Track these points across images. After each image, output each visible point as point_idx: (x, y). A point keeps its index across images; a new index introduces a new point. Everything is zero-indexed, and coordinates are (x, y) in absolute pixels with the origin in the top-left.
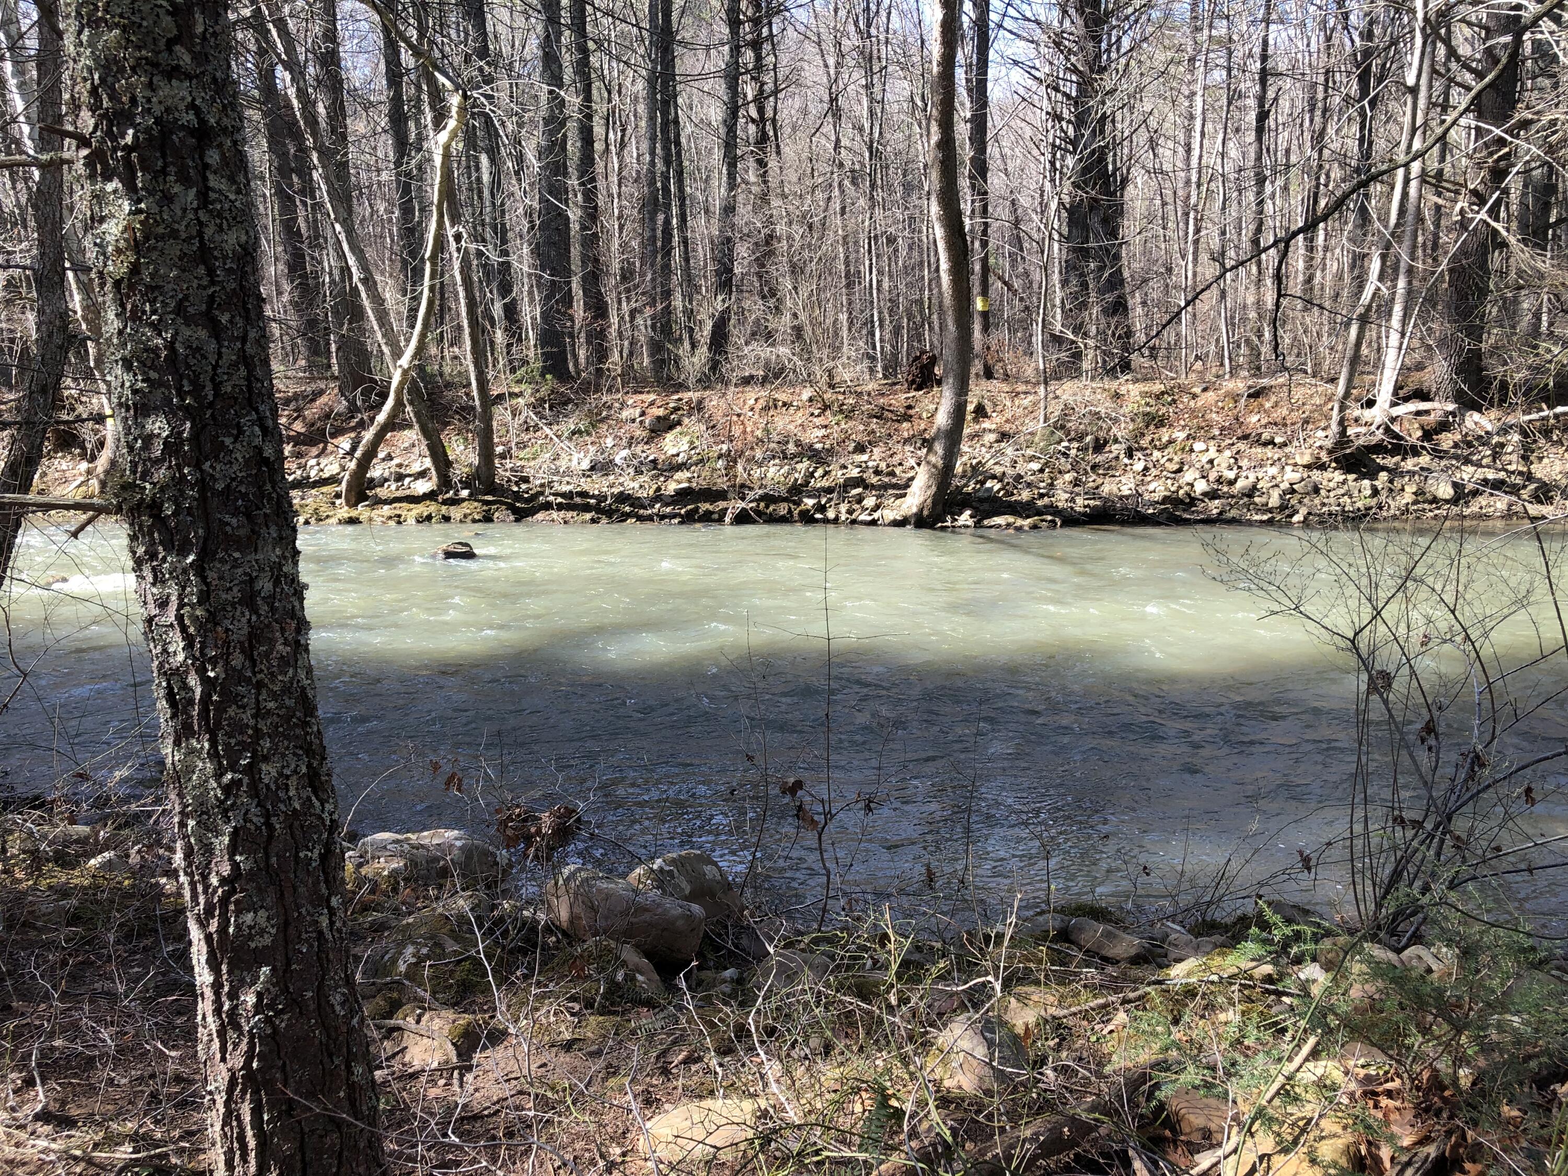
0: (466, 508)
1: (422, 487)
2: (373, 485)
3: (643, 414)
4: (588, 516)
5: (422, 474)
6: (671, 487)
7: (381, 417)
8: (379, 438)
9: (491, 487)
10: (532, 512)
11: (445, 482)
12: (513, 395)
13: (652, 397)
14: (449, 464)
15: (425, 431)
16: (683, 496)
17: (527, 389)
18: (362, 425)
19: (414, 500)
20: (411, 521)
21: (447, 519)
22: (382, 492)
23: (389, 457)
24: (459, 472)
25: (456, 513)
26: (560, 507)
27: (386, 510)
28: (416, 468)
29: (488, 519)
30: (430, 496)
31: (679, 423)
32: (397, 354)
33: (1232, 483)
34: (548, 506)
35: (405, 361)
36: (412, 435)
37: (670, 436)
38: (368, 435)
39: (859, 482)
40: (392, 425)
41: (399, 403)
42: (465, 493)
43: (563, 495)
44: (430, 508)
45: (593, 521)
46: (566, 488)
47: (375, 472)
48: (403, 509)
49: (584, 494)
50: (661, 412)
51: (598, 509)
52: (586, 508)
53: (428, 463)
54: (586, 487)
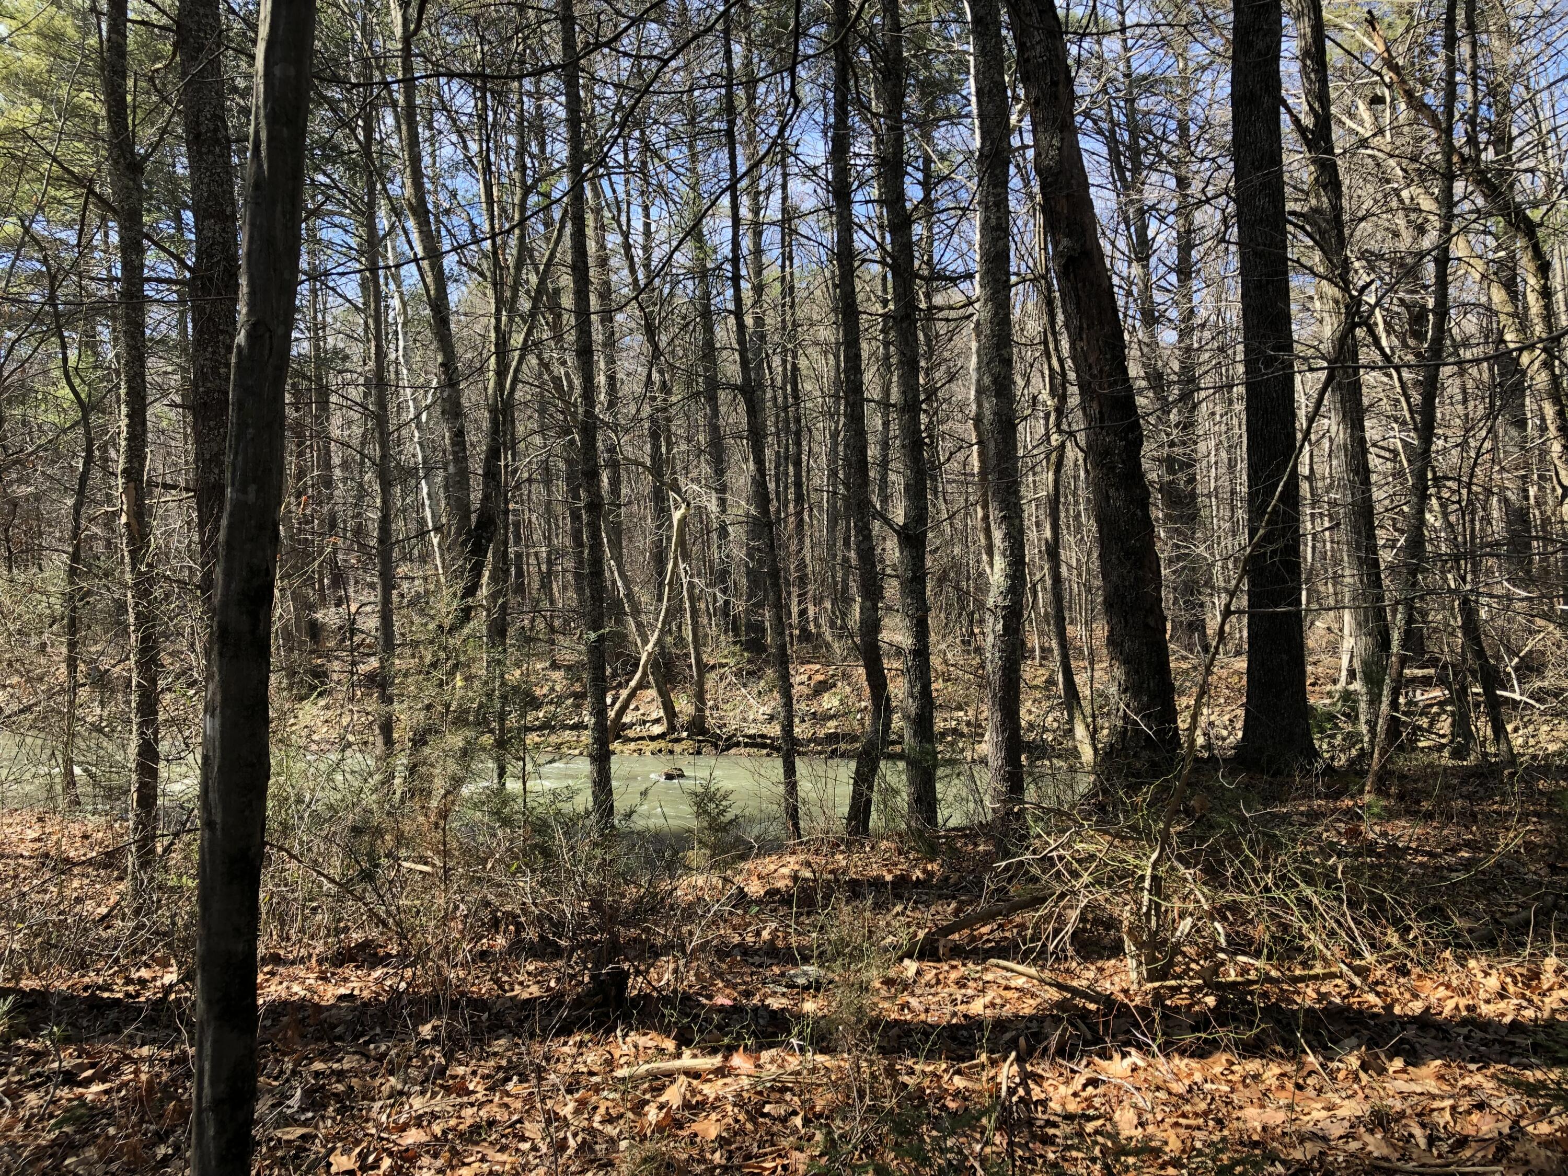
0: (684, 744)
1: (657, 730)
2: (625, 727)
3: (810, 678)
4: (765, 751)
5: (657, 721)
6: (821, 733)
7: (633, 683)
8: (632, 695)
9: (703, 731)
10: (728, 748)
11: (672, 728)
12: (722, 666)
13: (818, 666)
14: (674, 715)
15: (660, 692)
16: (832, 738)
17: (731, 661)
18: (620, 686)
19: (653, 738)
20: (648, 754)
21: (671, 752)
22: (630, 733)
23: (637, 708)
24: (682, 719)
25: (678, 748)
26: (746, 745)
27: (633, 745)
28: (654, 716)
29: (699, 753)
30: (662, 736)
31: (835, 685)
32: (645, 642)
33: (1224, 739)
34: (737, 744)
35: (649, 647)
36: (652, 693)
37: (826, 695)
38: (624, 693)
39: (955, 731)
40: (641, 686)
41: (645, 674)
42: (685, 734)
43: (749, 737)
44: (662, 744)
45: (768, 755)
46: (752, 732)
47: (626, 719)
48: (643, 745)
49: (763, 736)
50: (822, 678)
51: (772, 747)
52: (764, 746)
53: (662, 713)
54: (765, 731)
